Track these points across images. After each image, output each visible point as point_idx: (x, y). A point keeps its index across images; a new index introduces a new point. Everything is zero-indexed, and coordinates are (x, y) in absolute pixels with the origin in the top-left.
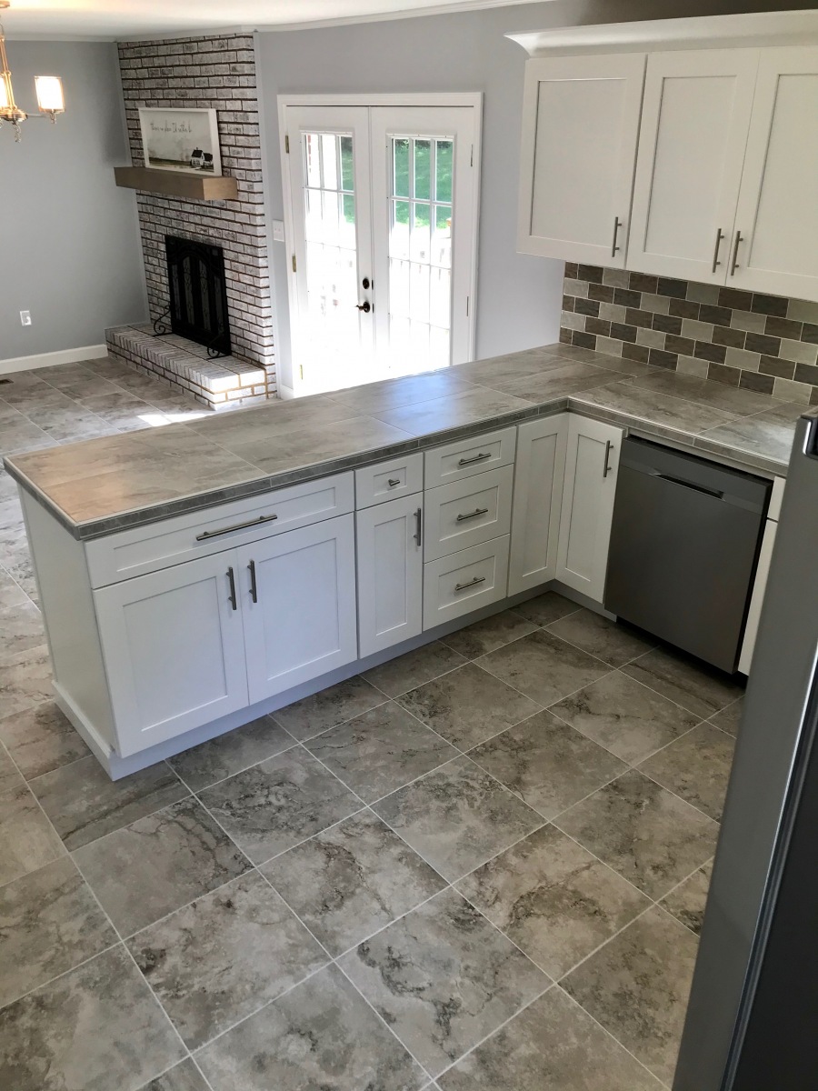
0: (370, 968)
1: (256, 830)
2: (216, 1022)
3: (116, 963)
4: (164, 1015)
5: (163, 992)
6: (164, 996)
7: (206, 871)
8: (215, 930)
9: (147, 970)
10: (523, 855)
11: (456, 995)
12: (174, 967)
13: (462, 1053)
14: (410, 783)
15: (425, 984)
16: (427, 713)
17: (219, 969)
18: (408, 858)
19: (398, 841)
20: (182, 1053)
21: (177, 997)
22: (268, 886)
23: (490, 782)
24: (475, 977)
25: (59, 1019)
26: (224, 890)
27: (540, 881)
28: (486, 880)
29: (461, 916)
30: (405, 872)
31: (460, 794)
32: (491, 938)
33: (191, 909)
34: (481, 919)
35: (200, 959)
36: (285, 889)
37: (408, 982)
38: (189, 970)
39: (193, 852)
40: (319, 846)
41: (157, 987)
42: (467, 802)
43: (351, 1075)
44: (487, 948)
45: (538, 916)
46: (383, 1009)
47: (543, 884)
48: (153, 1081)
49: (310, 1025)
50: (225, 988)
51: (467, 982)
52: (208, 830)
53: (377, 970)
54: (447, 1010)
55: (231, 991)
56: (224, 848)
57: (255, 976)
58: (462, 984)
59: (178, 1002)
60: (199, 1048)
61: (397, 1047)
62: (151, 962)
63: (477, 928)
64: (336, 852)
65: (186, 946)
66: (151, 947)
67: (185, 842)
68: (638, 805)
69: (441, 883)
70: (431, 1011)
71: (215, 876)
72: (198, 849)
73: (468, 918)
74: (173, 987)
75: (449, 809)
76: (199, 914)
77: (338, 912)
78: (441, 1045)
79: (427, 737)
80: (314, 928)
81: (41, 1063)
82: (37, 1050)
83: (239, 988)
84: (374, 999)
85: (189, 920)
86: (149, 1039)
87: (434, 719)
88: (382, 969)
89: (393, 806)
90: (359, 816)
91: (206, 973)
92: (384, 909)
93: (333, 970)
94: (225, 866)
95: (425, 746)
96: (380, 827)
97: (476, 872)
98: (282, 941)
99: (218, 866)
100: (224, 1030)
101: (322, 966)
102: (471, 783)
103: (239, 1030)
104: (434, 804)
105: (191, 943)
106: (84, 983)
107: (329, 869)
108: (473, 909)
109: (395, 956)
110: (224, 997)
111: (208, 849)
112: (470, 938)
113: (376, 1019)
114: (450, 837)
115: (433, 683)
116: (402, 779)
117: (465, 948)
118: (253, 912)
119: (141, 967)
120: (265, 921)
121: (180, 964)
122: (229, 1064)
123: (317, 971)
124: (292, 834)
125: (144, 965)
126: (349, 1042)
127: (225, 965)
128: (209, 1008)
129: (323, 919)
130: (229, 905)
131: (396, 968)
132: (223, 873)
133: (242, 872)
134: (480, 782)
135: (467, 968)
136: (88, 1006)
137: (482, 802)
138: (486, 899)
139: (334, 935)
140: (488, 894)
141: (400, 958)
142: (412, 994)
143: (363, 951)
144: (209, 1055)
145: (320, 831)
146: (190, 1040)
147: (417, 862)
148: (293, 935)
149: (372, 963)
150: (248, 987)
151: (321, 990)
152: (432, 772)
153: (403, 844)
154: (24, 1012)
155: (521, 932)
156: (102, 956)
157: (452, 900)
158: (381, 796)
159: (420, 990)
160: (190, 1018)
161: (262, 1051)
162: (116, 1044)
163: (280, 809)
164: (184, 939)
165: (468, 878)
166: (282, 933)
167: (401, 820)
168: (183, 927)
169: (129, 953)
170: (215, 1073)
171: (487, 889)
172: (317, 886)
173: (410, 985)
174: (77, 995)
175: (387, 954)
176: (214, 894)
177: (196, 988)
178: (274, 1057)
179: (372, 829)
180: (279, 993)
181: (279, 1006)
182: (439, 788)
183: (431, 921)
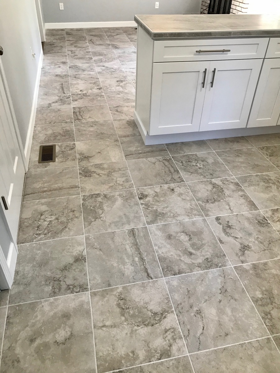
0: (219, 225)
1: (189, 172)
2: (158, 220)
3: (132, 194)
4: (142, 212)
6: (143, 207)
7: (168, 178)
8: (166, 195)
9: (140, 199)
11: (250, 244)
12: (149, 201)
13: (247, 263)
14: (254, 174)
15: (239, 237)
16: (269, 154)
17: (164, 206)
18: (245, 197)
19: (243, 191)
20: (144, 224)
21: (148, 209)
22: (188, 189)
24: (260, 242)
25: (109, 202)
26: (172, 185)
29: (261, 221)
30: (242, 201)
31: (274, 183)
33: (160, 187)
34: (269, 225)
35: (158, 201)
36: (194, 192)
37: (232, 234)
38: (154, 203)
39: (165, 172)
40: (211, 183)
41: (142, 204)
42: (276, 187)
43: (201, 253)
44: (268, 234)
46: (220, 238)
48: (133, 229)
49: (190, 233)
50: (164, 212)
51: (256, 242)
52: (172, 167)
53: (221, 226)
54: (245, 248)
55: (166, 213)
56: (177, 174)
57: (175, 212)
58: (254, 242)
59: (148, 210)
60: (150, 225)
61: (221, 251)
62: (142, 197)
63: (267, 227)
64: (217, 186)
65: (155, 196)
66: (144, 193)
67: (163, 168)
70: (239, 246)
71: (170, 180)
72: (167, 171)
73: (264, 223)
74: (147, 206)
75: (268, 187)
76: (162, 189)
77: (212, 204)
78: (239, 257)
79: (266, 162)
80: (201, 206)
81: (101, 212)
82: (100, 208)
83: (169, 214)
84: (217, 234)
85: (158, 190)
86: (135, 217)
87: (271, 157)
88: (223, 227)
89: (244, 180)
90: (230, 179)
91: (159, 206)
92: (230, 209)
93: (204, 220)
94: (175, 179)
95: (265, 165)
96: (237, 184)
97: (272, 210)
98: (188, 206)
99: (172, 178)
100: (161, 223)
101: (201, 218)
103: (165, 225)
104: (262, 183)
105: (157, 196)
106: (120, 195)
107: (212, 191)
108: (267, 221)
109: (230, 224)
110: (163, 215)
111: (171, 172)
112: (262, 229)
113: (216, 240)
114: (265, 196)
115: (275, 146)
116: (251, 172)
117: (260, 232)
118: (180, 195)
119: (138, 197)
120: (184, 198)
121: (151, 201)
122: (159, 233)
124: (202, 177)
125: (140, 197)
126: (203, 243)
127: (166, 206)
128: (157, 216)
129: (205, 205)
130: (173, 190)
131: (229, 228)
132: (173, 180)
135: (258, 238)
136: (119, 202)
139: (208, 210)
141: (231, 226)
142: (233, 238)
143: (218, 219)
144: (153, 228)
145: (213, 179)
146: (148, 222)
147: (249, 199)
148: (193, 205)
149: (220, 224)
150: (172, 215)
151: (198, 224)
152: (264, 173)
153: (244, 192)
154: (100, 197)
156: (128, 190)
157: (259, 215)
158: (241, 175)
160: (150, 216)
161: (171, 234)
162: (125, 215)
163: (200, 168)
164: (155, 194)
166: (189, 204)
167: (246, 184)
168: (156, 191)
169: (136, 192)
170: (153, 234)
172: (206, 194)
173: (233, 235)
174: (117, 198)
175: (227, 223)
176: (168, 185)
177: (154, 209)
178: (175, 237)
179: (233, 184)
180: (182, 220)
181: (181, 224)
182: (266, 179)
183: (248, 219)
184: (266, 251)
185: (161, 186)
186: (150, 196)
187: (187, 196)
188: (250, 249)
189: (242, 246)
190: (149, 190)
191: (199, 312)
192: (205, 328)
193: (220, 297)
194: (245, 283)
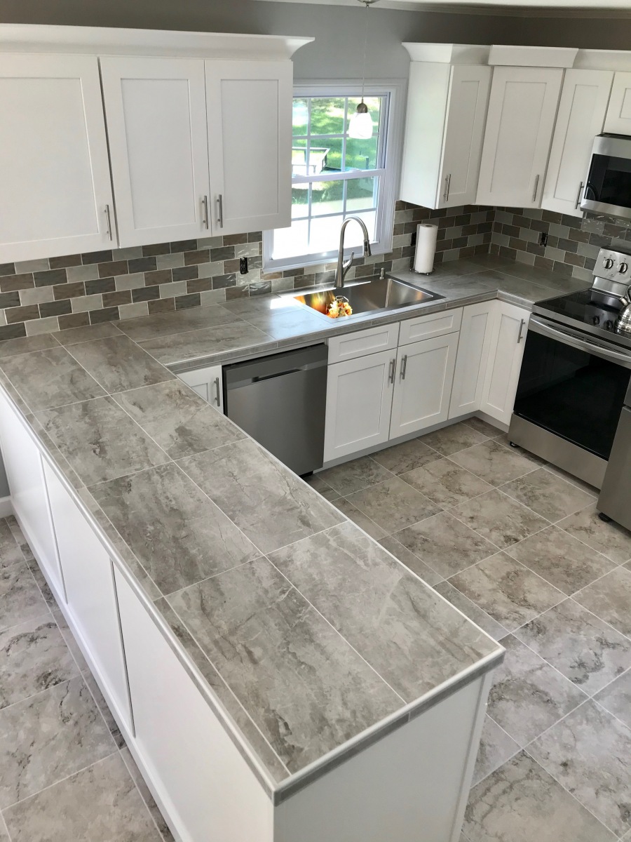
8: (590, 772)
10: (478, 596)
13: (628, 639)
17: (621, 765)
24: (578, 629)
26: (552, 770)
27: (498, 592)
28: (503, 616)
29: (535, 630)
32: (548, 618)
33: (576, 792)
35: (618, 779)
36: (539, 727)
37: (593, 659)
39: (517, 799)
45: (525, 597)
46: (616, 673)
47: (500, 591)
52: (488, 790)
56: (506, 774)
57: (620, 743)
58: (585, 635)
63: (542, 624)
65: (610, 790)
66: (618, 815)
67: (507, 808)
68: (425, 540)
69: (511, 638)
70: (608, 651)
71: (539, 778)
72: (513, 795)
73: (536, 627)
76: (580, 785)
77: (551, 694)
78: (627, 648)
80: (568, 708)
84: (611, 676)
88: (588, 672)
92: (540, 669)
93: (597, 698)
94: (527, 772)
99: (528, 777)
101: (597, 704)
107: (513, 699)
109: (576, 664)
111: (511, 787)
112: (551, 628)
113: (624, 676)
117: (559, 631)
118: (567, 747)
123: (602, 707)
129: (559, 703)
130: (565, 765)
131: (585, 665)
132: (534, 773)
133: (531, 758)
135: (573, 632)
138: (519, 618)
139: (571, 697)
140: (513, 616)
142: (600, 658)
143: (578, 681)
148: (579, 721)
149: (586, 677)
151: (615, 704)
155: (539, 606)
157: (523, 634)
159: (596, 654)
164: (604, 793)
165: (503, 624)
166: (579, 727)
168: (595, 795)
171: (510, 616)
172: (531, 706)
173: (595, 659)
175: (576, 669)
176: (558, 777)
180: (626, 727)
184: (589, 622)
185: (572, 790)
186: (618, 799)
187: (561, 735)
188: (603, 639)
189: (604, 647)
190: (603, 808)
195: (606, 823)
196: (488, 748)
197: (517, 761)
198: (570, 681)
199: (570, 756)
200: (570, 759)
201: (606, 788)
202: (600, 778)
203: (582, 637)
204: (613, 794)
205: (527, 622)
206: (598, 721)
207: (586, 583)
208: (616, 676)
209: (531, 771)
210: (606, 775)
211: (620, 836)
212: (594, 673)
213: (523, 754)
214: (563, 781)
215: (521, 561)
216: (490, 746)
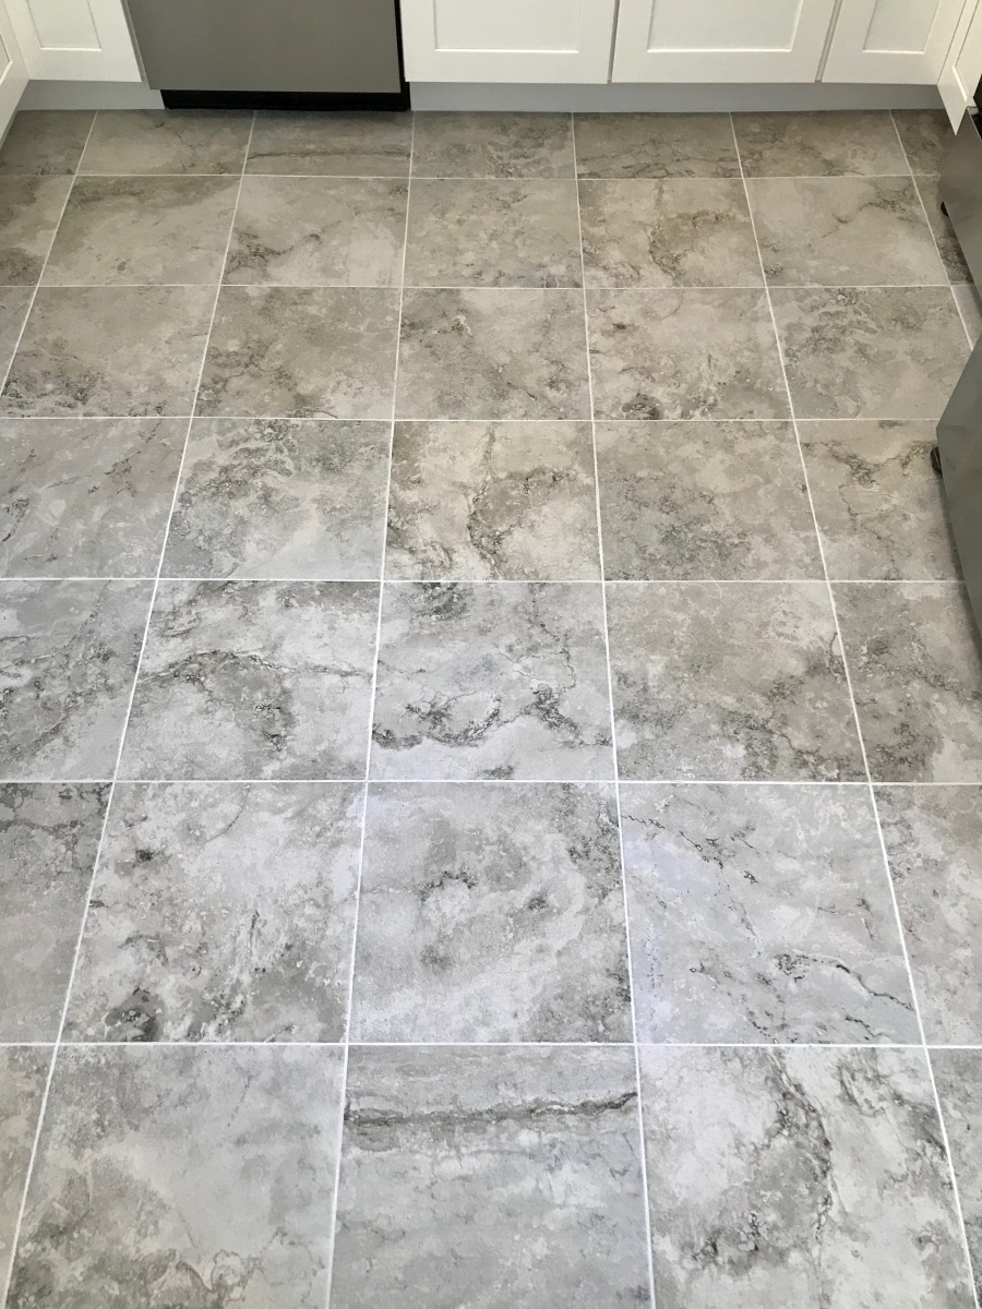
0: (417, 747)
1: (44, 739)
2: (327, 982)
3: (92, 1072)
4: (250, 1048)
5: (211, 1029)
6: (220, 1031)
7: (48, 852)
8: (170, 900)
9: (150, 1032)
10: (413, 482)
11: (535, 684)
12: (183, 992)
13: (609, 729)
14: (175, 506)
15: (491, 707)
16: (71, 400)
17: (245, 930)
18: (292, 596)
19: (255, 588)
20: (335, 1055)
21: (240, 1012)
22: (164, 786)
23: (271, 427)
24: (529, 649)
25: (115, 1213)
26: (110, 845)
27: (466, 495)
28: (411, 543)
29: (436, 604)
30: (313, 612)
31: (255, 471)
32: (496, 597)
33: (99, 911)
34: (460, 588)
35: (203, 946)
36: (192, 767)
37: (475, 721)
38: (205, 972)
40: (162, 681)
41: (194, 1033)
42: (275, 473)
43: (541, 863)
44: (503, 611)
45: (509, 532)
46: (486, 772)
47: (473, 495)
48: (346, 1117)
49: (434, 867)
50: (284, 940)
51: (528, 662)
53: (427, 742)
54: (544, 706)
55: (294, 932)
56: (29, 801)
57: (301, 892)
58: (526, 668)
59: (248, 1015)
60: (347, 1027)
61: (548, 789)
62: (143, 1019)
63: (468, 600)
64: (195, 666)
65: (161, 955)
66: (112, 1004)
68: (458, 328)
69: (368, 590)
70: (533, 723)
71: (71, 845)
73: (445, 599)
74: (215, 1009)
75: (265, 498)
76: (119, 906)
77: (298, 729)
78: (582, 743)
79: (113, 432)
80: (295, 772)
81: (173, 1279)
82: (142, 1276)
83: (301, 923)
84: (465, 771)
85: (117, 927)
86: (273, 1089)
87: (91, 401)
88: (429, 735)
89: (187, 551)
90: (163, 601)
91: (234, 952)
92: (345, 674)
93: (378, 790)
94: (66, 820)
95: (130, 445)
96: (210, 590)
97: (389, 544)
98: (279, 826)
99: (56, 831)
100: (346, 975)
101: (361, 800)
102: (252, 445)
103: (364, 959)
104: (240, 507)
105: (163, 945)
106: (80, 1142)
107: (215, 695)
108: (438, 584)
109: (425, 708)
110: (295, 951)
111: (6, 825)
112: (476, 615)
113: (493, 788)
114: (311, 530)
115: (22, 354)
116: (156, 510)
117: (483, 632)
118: (191, 833)
119: (135, 1039)
120: (221, 825)
121: (186, 981)
122: (404, 1001)
123: (363, 810)
124: (103, 699)
125: (138, 1032)
126: (495, 838)
127: (246, 920)
128: (297, 980)
129: (291, 752)
130: (145, 856)
131: (444, 719)
132: (75, 831)
133: (104, 805)
134: (258, 436)
135: (510, 649)
136: (134, 1156)
137: (293, 459)
138: (437, 563)
139: (329, 757)
140: (432, 554)
141: (433, 706)
142: (493, 727)
143: (384, 739)
144: (363, 1020)
145: (136, 662)
146: (324, 1032)
147: (312, 590)
148: (280, 805)
149: (413, 741)
150: (309, 910)
151: (396, 823)
152: (183, 471)
153: (267, 586)
154: (47, 1268)
155: (514, 564)
156: (55, 1090)
157: (403, 597)
158: (159, 553)
159: (495, 715)
160: (287, 1014)
161: (420, 949)
162: (240, 1142)
163: (37, 684)
164: (145, 950)
165: (390, 558)
166: (265, 816)
167: (225, 560)
168: (124, 940)
169: (92, 1045)
170: (404, 1027)
171: (425, 551)
172: (230, 726)
173: (480, 721)
174: (96, 1163)
175: (415, 716)
176: (105, 865)
177: (246, 979)
178: (442, 938)
179: (203, 602)
180: (355, 876)
181: (373, 889)
182: (219, 485)
183: (413, 639)
184: (573, 652)
185: (97, 904)
186: (152, 979)
187: (213, 806)
188: (556, 696)
189: (534, 711)
190: (104, 971)
191: (787, 962)
192: (842, 962)
193: (734, 872)
194: (691, 771)
195: (75, 997)
196: (58, 742)
197: (74, 793)
198: (370, 729)
199: (174, 848)
200: (167, 853)
201: (159, 945)
202: (173, 922)
203: (514, 670)
204: (158, 962)
205: (442, 581)
206: (317, 829)
207: (686, 576)
208: (478, 775)
209: (74, 824)
210: (192, 924)
211: (66, 1036)
212: (439, 746)
213: (99, 791)
214: (104, 880)
215: (603, 460)
216: (66, 740)
